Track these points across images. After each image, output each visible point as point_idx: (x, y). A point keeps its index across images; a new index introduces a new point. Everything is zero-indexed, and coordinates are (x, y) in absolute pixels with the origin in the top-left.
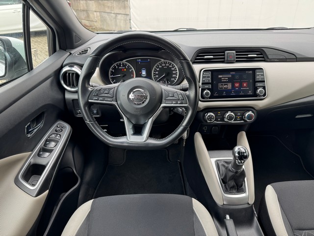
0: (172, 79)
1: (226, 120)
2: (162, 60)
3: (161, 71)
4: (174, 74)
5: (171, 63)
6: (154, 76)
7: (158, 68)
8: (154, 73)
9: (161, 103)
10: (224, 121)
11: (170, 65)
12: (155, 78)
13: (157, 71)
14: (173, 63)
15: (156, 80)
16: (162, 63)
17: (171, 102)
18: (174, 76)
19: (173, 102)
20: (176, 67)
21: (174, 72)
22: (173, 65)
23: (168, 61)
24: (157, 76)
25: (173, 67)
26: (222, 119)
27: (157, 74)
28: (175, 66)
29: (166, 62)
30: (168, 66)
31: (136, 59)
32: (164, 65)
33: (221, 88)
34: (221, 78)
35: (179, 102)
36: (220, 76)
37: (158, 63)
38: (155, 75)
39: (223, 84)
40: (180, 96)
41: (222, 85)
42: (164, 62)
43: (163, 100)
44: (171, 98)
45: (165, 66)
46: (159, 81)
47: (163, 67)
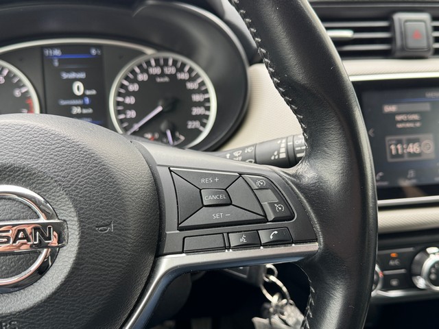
0: (192, 125)
1: (421, 283)
2: (149, 52)
3: (148, 94)
4: (199, 104)
5: (183, 65)
6: (118, 112)
7: (132, 81)
8: (118, 103)
9: (159, 254)
10: (414, 287)
11: (181, 70)
12: (121, 122)
13: (129, 94)
14: (190, 63)
15: (126, 130)
16: (148, 63)
17: (218, 241)
18: (197, 111)
19: (235, 239)
20: (205, 77)
21: (197, 98)
22: (191, 70)
23: (171, 57)
24: (132, 114)
25: (192, 79)
26: (407, 282)
27: (129, 107)
28: (198, 76)
29: (166, 60)
30: (173, 77)
31: (42, 48)
32: (157, 71)
33: (397, 155)
34: (393, 115)
35: (265, 236)
36: (389, 109)
37: (133, 64)
38: (122, 108)
39: (404, 138)
40: (268, 197)
41: (400, 142)
42: (157, 61)
43: (171, 232)
44: (218, 215)
45: (163, 75)
46: (140, 133)
47: (152, 77)
